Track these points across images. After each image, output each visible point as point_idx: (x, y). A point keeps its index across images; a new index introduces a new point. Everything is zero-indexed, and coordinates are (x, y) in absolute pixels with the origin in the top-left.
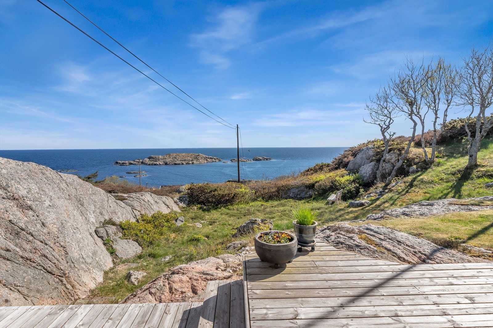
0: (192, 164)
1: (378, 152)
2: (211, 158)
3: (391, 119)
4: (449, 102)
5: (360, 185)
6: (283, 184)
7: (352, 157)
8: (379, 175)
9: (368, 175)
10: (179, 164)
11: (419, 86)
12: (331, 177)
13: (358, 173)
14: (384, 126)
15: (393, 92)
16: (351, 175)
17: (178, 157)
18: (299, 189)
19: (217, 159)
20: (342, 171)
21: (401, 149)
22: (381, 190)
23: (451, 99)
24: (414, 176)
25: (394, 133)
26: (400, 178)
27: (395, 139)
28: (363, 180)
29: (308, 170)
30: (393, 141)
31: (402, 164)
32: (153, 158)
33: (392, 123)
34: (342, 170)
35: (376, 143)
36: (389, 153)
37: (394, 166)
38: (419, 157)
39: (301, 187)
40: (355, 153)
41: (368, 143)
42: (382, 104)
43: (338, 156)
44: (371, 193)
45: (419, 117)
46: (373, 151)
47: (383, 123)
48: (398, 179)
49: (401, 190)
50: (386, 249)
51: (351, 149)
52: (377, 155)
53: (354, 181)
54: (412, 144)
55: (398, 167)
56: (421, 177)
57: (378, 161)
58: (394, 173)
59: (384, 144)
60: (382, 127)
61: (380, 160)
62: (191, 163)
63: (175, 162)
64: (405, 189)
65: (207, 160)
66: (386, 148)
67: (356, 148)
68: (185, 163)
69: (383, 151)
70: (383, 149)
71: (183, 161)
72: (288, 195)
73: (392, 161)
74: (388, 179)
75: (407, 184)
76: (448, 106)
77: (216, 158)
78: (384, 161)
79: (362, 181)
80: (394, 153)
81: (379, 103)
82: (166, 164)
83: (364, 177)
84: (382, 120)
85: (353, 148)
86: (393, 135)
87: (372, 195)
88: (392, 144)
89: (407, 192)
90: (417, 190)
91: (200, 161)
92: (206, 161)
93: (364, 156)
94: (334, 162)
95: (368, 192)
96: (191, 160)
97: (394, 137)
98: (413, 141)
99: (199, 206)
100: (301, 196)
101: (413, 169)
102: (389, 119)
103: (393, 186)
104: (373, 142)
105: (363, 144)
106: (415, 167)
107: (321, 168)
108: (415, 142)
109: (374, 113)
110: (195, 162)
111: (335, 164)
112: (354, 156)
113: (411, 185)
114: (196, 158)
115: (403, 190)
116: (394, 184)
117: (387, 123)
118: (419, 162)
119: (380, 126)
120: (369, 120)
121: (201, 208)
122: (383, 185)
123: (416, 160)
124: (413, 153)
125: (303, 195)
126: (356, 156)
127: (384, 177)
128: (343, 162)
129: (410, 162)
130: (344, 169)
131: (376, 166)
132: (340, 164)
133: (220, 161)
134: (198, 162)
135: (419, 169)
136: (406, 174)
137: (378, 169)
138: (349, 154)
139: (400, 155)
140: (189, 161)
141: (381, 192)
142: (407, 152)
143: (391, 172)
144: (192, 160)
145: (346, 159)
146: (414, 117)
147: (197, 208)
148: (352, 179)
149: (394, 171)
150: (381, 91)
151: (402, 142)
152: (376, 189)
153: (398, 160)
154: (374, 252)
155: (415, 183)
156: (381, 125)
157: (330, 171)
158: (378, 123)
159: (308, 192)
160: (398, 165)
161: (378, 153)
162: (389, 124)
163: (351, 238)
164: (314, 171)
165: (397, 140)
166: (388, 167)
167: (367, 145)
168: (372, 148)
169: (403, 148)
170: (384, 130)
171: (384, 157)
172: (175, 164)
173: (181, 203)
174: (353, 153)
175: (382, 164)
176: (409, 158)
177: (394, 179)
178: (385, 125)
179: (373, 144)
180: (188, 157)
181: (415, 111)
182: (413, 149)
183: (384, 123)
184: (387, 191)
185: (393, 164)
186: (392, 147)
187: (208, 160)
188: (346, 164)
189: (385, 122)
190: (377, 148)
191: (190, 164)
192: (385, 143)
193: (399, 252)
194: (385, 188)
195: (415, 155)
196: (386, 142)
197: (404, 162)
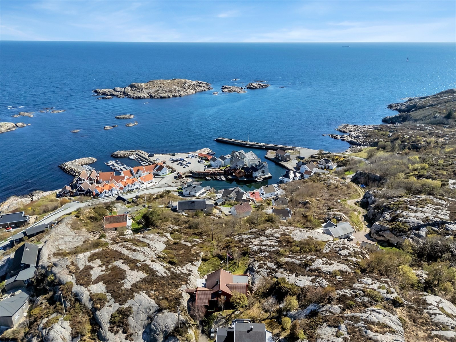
10: (165, 98)
32: (136, 87)
62: (178, 95)
63: (161, 95)
71: (168, 91)
82: (151, 97)
91: (188, 91)
92: (194, 92)
96: (178, 91)
110: (182, 93)
114: (183, 87)
134: (186, 94)
172: (161, 98)
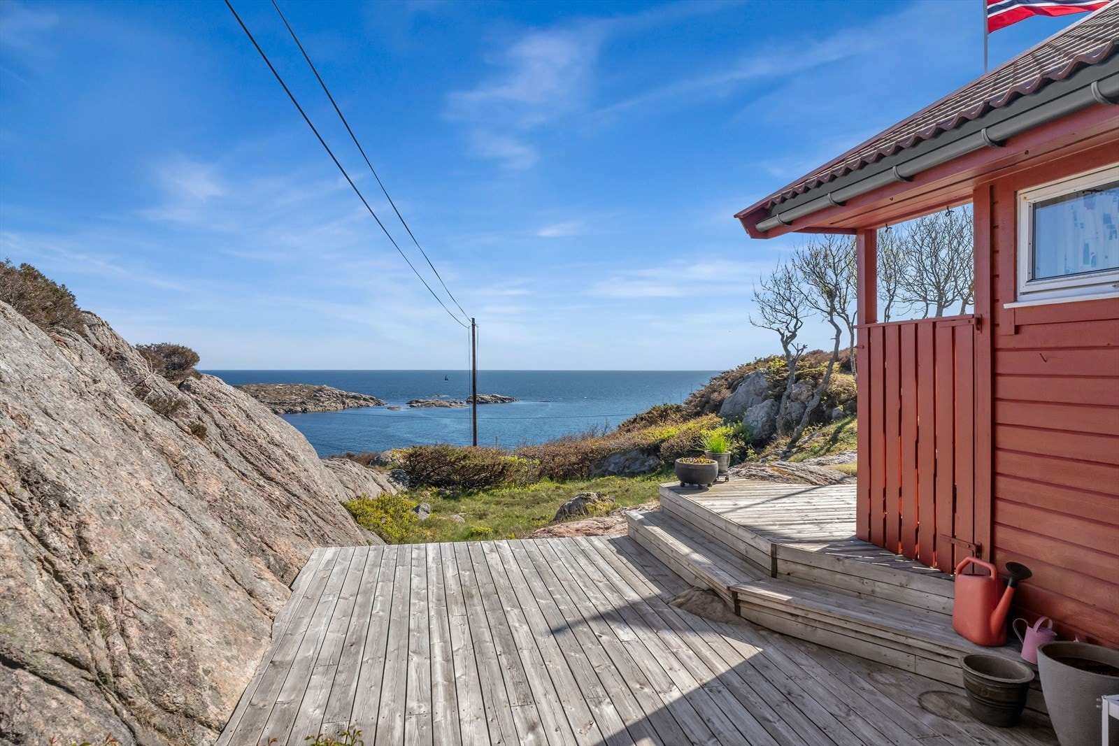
0: (303, 412)
1: (778, 381)
2: (354, 397)
3: (798, 320)
4: (891, 293)
5: (747, 444)
6: (594, 447)
7: (727, 391)
8: (780, 423)
9: (760, 425)
11: (843, 265)
12: (690, 429)
13: (741, 421)
14: (787, 334)
15: (800, 275)
16: (729, 425)
17: (263, 393)
18: (628, 456)
19: (372, 399)
20: (712, 418)
21: (816, 376)
22: (785, 448)
23: (895, 288)
24: (840, 425)
25: (804, 347)
26: (816, 428)
27: (805, 357)
28: (752, 435)
29: (635, 420)
30: (802, 360)
31: (820, 402)
33: (800, 327)
34: (710, 417)
35: (772, 363)
36: (796, 382)
37: (805, 407)
38: (847, 390)
39: (630, 451)
40: (733, 381)
41: (756, 363)
42: (781, 293)
43: (698, 389)
44: (767, 455)
45: (844, 318)
46: (768, 378)
47: (784, 328)
48: (814, 429)
49: (818, 449)
50: (799, 476)
51: (725, 376)
52: (775, 387)
53: (735, 436)
54: (836, 365)
55: (812, 408)
56: (851, 425)
57: (778, 398)
58: (805, 418)
59: (788, 366)
60: (783, 335)
61: (782, 396)
62: (299, 409)
64: (824, 446)
65: (344, 403)
66: (791, 374)
67: (734, 374)
68: (282, 411)
69: (785, 379)
70: (785, 375)
71: (275, 404)
72: (604, 468)
73: (803, 397)
74: (796, 430)
75: (828, 438)
76: (891, 300)
77: (367, 397)
78: (788, 397)
79: (750, 436)
80: (805, 382)
81: (776, 290)
83: (754, 428)
84: (782, 320)
85: (728, 372)
86: (802, 350)
87: (769, 458)
88: (802, 366)
89: (828, 450)
90: (844, 446)
91: (325, 404)
92: (340, 406)
93: (751, 388)
94: (691, 402)
95: (763, 454)
96: (301, 403)
97: (804, 353)
98: (837, 361)
99: (435, 490)
100: (631, 469)
101: (838, 412)
102: (795, 320)
103: (806, 442)
104: (767, 361)
105: (747, 365)
106: (840, 407)
107: (663, 415)
108: (841, 362)
109: (768, 309)
110: (310, 407)
111: (694, 405)
112: (731, 389)
113: (835, 439)
114: (315, 397)
115: (822, 448)
116: (806, 438)
117: (791, 327)
118: (847, 400)
119: (780, 333)
120: (760, 320)
121: (439, 494)
122: (789, 440)
123: (843, 396)
124: (837, 383)
125: (635, 467)
126: (735, 389)
127: (789, 427)
128: (711, 402)
129: (832, 399)
130: (714, 415)
131: (774, 408)
132: (705, 405)
133: (379, 404)
134: (320, 409)
135: (848, 412)
136: (827, 421)
137: (777, 412)
138: (722, 385)
139: (815, 386)
140: (294, 405)
141: (785, 453)
142: (827, 381)
143: (801, 418)
144: (303, 403)
145: (716, 394)
146: (837, 319)
147: (431, 494)
148: (731, 433)
149: (806, 415)
150: (780, 269)
151: (819, 363)
152: (777, 448)
153: (813, 395)
154: (788, 480)
155: (841, 435)
156: (781, 330)
157: (686, 419)
158: (776, 326)
159: (645, 461)
160: (813, 404)
161: (776, 384)
162: (796, 330)
163: (764, 470)
164: (648, 421)
165: (809, 358)
166: (794, 408)
167: (756, 368)
168: (766, 373)
169: (821, 374)
170: (787, 340)
171: (789, 390)
173: (399, 483)
174: (729, 383)
175: (785, 403)
176: (831, 393)
177: (806, 429)
178: (788, 330)
179: (767, 365)
180: (291, 393)
181: (837, 306)
182: (838, 375)
183: (787, 327)
184: (794, 450)
185: (803, 403)
186: (801, 371)
187: (347, 401)
188: (716, 406)
189: (788, 325)
190: (774, 372)
191: (296, 412)
192: (790, 365)
193: (810, 478)
194: (792, 445)
195: (842, 386)
196: (790, 361)
197: (822, 400)
